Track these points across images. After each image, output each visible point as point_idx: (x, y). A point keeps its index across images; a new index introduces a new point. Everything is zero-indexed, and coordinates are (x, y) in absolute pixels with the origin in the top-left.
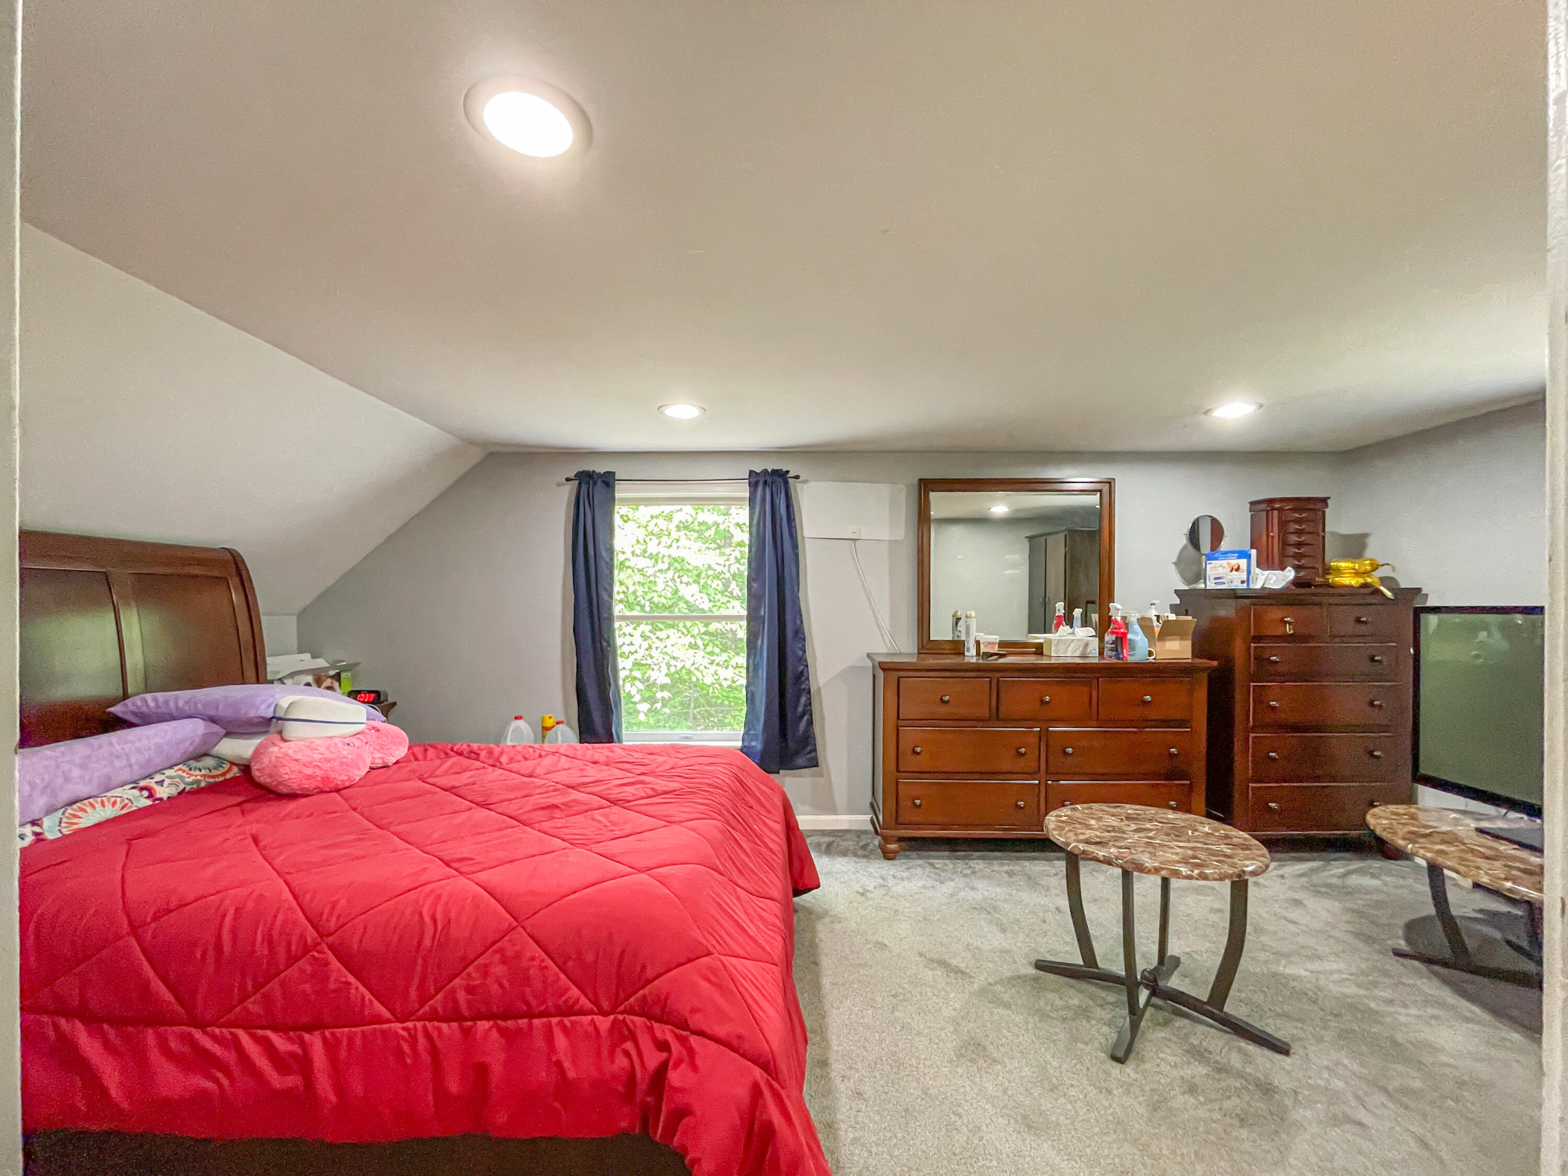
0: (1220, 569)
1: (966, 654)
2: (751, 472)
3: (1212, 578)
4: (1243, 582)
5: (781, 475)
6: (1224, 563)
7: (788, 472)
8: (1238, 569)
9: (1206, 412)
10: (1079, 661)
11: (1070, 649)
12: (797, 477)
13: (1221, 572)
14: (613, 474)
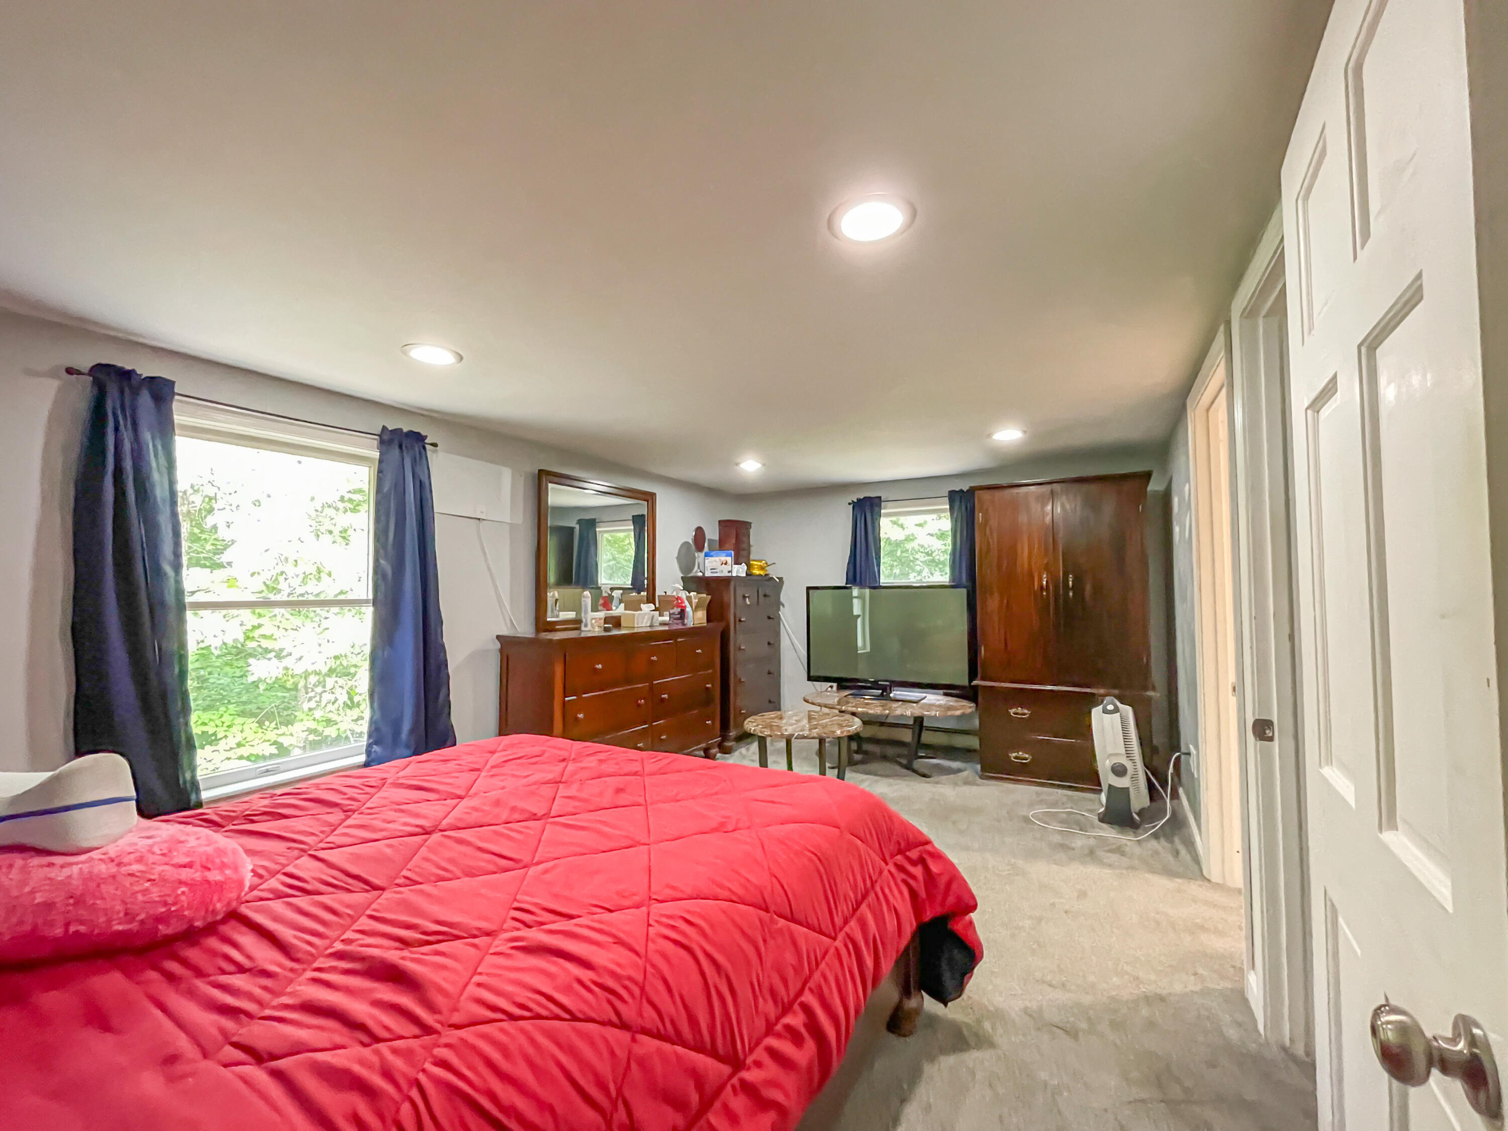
0: (715, 563)
1: (583, 628)
2: (384, 428)
3: (709, 569)
4: (729, 572)
5: (418, 438)
6: (717, 559)
7: (426, 437)
8: (726, 564)
9: (737, 464)
10: (649, 629)
11: (645, 621)
12: (434, 445)
13: (714, 565)
14: (172, 383)
